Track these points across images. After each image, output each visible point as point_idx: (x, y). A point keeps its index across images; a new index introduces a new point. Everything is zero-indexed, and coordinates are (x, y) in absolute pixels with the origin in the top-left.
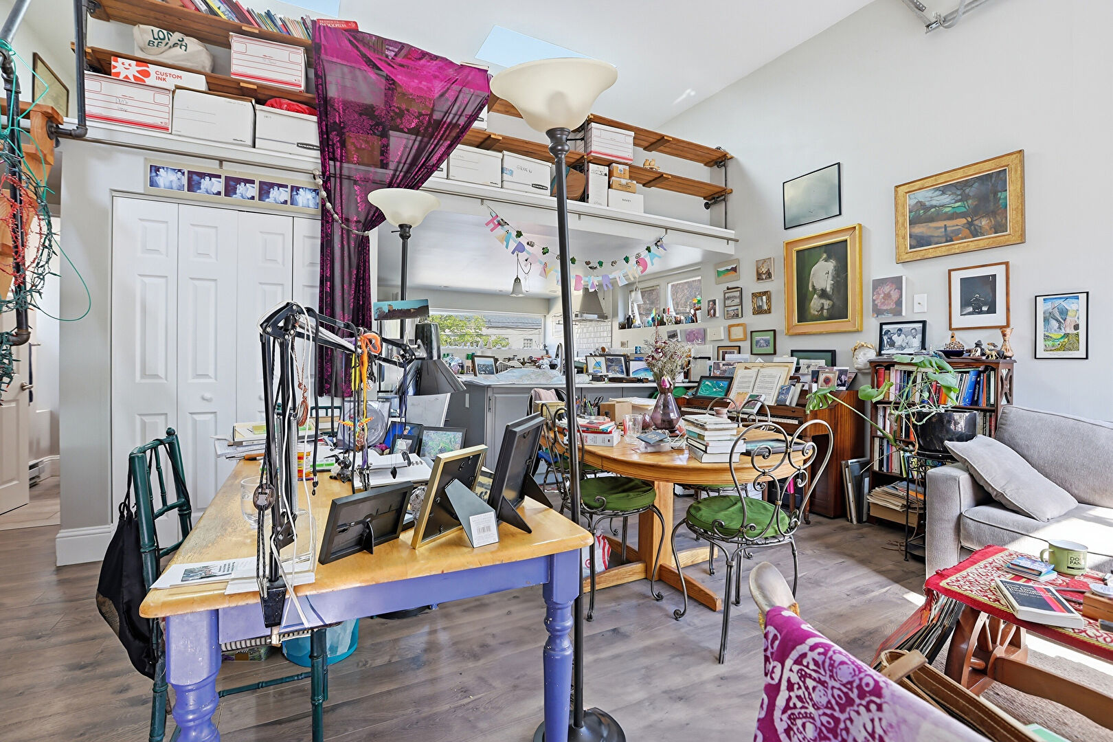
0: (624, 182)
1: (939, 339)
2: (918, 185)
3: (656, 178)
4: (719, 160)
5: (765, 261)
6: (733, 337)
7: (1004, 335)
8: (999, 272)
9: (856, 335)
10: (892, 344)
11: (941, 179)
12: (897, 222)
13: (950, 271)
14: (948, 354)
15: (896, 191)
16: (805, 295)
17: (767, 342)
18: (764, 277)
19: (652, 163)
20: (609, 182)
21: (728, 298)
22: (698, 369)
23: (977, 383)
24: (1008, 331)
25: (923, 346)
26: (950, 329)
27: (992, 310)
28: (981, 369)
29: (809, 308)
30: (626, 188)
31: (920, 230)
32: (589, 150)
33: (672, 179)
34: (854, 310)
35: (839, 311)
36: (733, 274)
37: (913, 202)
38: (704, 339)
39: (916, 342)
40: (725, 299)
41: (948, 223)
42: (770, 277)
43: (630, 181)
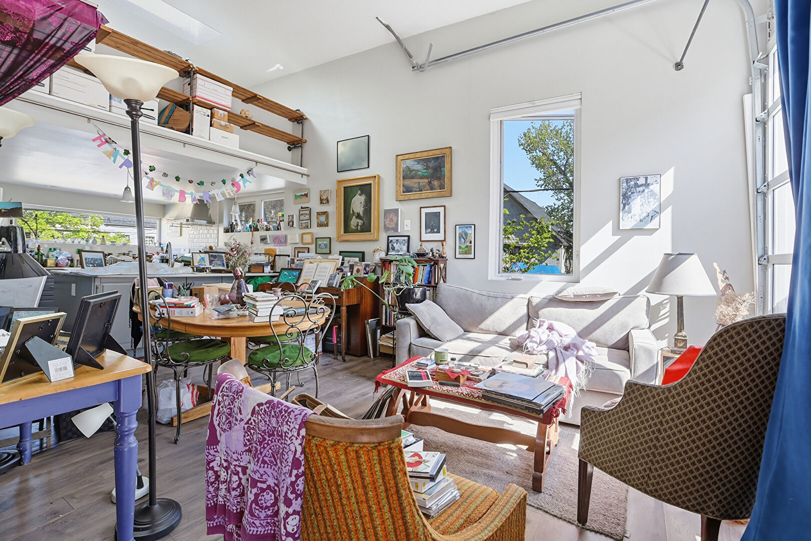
0: (223, 123)
1: (415, 247)
2: (407, 156)
3: (250, 125)
4: (298, 118)
5: (325, 191)
6: (305, 241)
7: (443, 245)
8: (441, 210)
9: (376, 242)
10: (393, 249)
11: (418, 155)
12: (397, 177)
13: (421, 208)
14: (419, 255)
15: (396, 158)
16: (348, 217)
17: (326, 245)
18: (324, 202)
19: (247, 113)
20: (211, 121)
21: (302, 215)
22: (281, 263)
23: (431, 271)
24: (444, 243)
25: (408, 251)
26: (421, 241)
27: (438, 232)
28: (432, 263)
29: (350, 224)
30: (224, 128)
31: (408, 182)
32: (194, 95)
33: (263, 127)
34: (374, 227)
35: (366, 228)
36: (305, 199)
37: (405, 166)
38: (286, 242)
39: (405, 248)
40: (300, 215)
41: (420, 180)
42: (328, 203)
43: (228, 124)
